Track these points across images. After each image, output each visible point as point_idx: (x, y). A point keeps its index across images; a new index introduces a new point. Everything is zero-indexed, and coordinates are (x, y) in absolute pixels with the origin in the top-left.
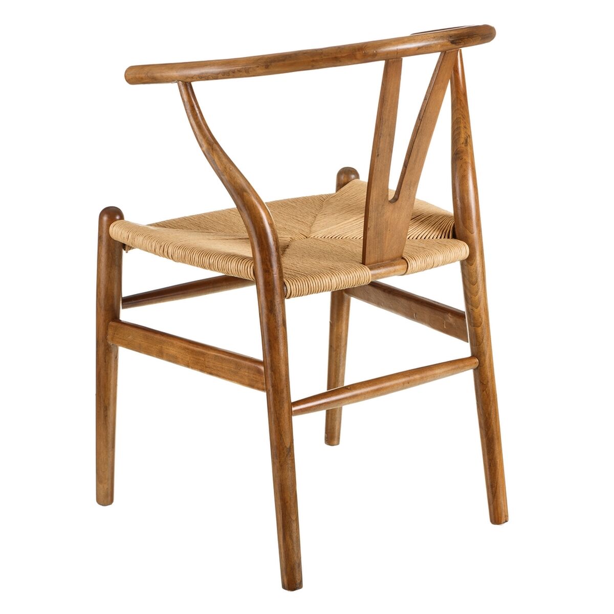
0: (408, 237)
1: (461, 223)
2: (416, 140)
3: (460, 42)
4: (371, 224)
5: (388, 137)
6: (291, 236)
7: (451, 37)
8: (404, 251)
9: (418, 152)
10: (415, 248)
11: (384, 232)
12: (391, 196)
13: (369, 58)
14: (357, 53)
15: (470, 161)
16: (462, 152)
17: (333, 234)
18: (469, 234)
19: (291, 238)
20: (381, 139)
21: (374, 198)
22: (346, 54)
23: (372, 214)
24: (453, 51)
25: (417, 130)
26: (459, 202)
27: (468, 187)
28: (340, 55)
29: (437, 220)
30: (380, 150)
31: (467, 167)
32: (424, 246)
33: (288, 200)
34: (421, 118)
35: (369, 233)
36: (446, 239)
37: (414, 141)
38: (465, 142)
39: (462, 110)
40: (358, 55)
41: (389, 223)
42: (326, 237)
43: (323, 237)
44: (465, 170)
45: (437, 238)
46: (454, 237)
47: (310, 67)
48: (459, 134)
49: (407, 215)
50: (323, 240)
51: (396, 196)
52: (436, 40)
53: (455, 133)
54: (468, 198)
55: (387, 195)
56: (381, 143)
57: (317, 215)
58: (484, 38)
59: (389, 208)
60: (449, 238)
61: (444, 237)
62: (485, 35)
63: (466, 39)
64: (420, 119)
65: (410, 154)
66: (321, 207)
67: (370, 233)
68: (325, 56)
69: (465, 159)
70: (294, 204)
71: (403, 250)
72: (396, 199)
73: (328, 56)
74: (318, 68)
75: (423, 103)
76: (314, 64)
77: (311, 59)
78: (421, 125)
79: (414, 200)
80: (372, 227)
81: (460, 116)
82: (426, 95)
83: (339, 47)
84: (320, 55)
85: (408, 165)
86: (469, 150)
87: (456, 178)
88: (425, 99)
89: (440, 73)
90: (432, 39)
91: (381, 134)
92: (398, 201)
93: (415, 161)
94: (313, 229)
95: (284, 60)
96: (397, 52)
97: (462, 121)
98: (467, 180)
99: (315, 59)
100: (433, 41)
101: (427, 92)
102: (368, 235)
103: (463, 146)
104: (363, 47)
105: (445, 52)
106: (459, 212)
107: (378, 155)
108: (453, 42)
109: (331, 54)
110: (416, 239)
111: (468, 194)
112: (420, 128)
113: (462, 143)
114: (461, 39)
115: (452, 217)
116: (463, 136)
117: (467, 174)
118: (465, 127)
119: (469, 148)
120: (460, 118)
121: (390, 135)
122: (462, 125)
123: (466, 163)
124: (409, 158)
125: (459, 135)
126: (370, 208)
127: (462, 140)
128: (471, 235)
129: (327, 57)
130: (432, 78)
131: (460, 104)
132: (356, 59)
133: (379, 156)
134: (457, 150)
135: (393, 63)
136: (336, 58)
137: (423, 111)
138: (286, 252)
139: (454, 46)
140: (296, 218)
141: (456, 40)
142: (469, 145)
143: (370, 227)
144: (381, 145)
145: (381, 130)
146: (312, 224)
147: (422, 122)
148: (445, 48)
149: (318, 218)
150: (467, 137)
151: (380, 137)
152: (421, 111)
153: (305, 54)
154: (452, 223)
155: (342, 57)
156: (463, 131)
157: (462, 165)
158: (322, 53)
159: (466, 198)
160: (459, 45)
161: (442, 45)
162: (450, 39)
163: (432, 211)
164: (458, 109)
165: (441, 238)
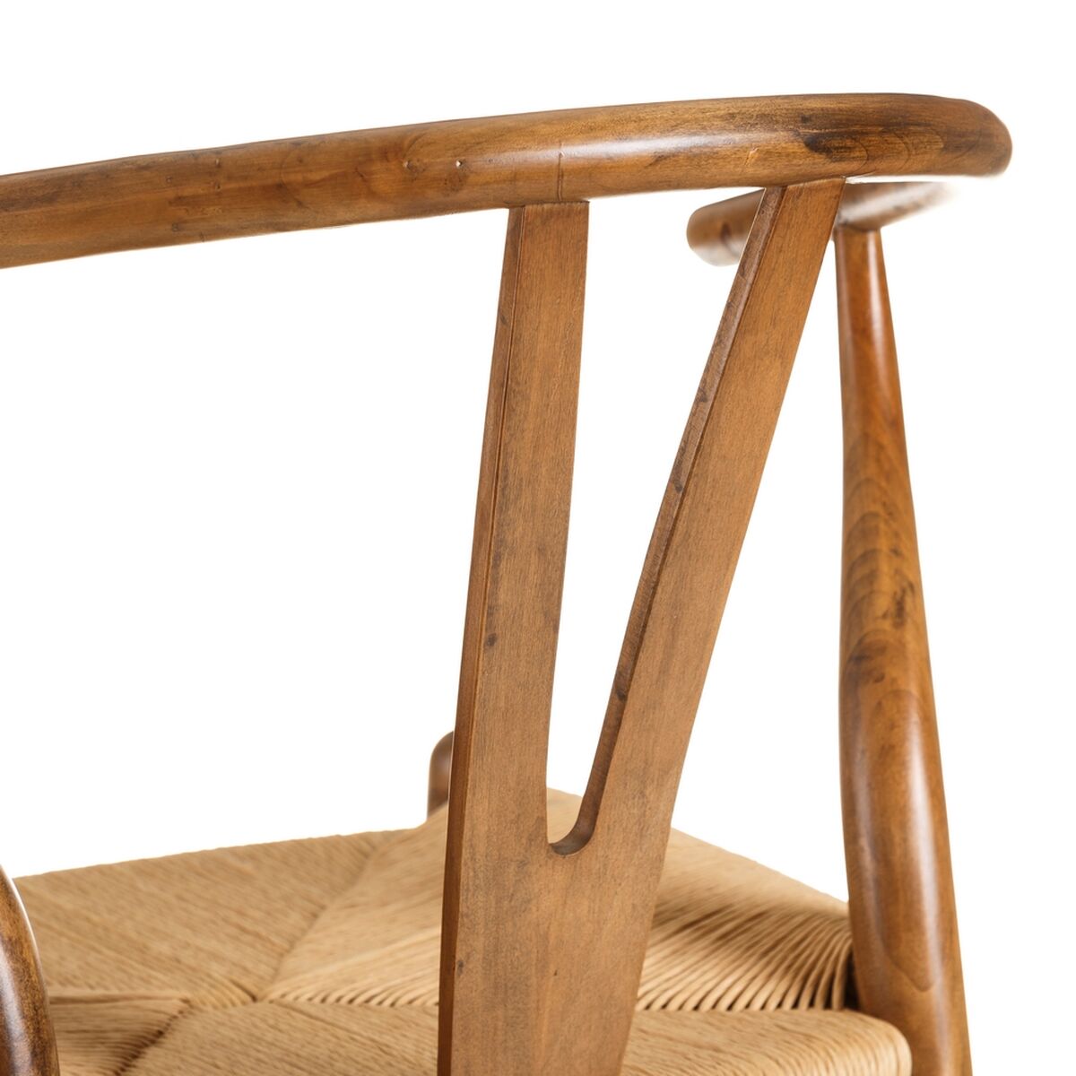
0: (643, 1003)
1: (877, 945)
2: (665, 578)
3: (850, 149)
4: (471, 945)
5: (534, 559)
6: (188, 995)
7: (805, 120)
8: (626, 1061)
9: (673, 633)
10: (681, 1048)
11: (534, 981)
12: (560, 824)
13: (433, 195)
14: (377, 166)
15: (914, 689)
16: (882, 650)
17: (360, 985)
18: (909, 990)
19: (186, 1001)
20: (503, 565)
21: (482, 829)
22: (325, 174)
23: (473, 902)
24: (819, 189)
25: (667, 535)
26: (867, 859)
27: (905, 793)
28: (299, 177)
29: (783, 930)
30: (500, 617)
31: (903, 713)
32: (719, 1039)
33: (234, 852)
34: (683, 480)
35: (464, 986)
36: (818, 1012)
37: (657, 584)
38: (893, 609)
39: (884, 484)
40: (384, 177)
41: (552, 941)
42: (332, 999)
43: (317, 1000)
44: (895, 727)
45: (780, 1005)
46: (852, 1001)
47: (165, 229)
48: (872, 577)
49: (634, 906)
50: (312, 1011)
51: (585, 824)
52: (738, 129)
53: (858, 574)
54: (905, 840)
55: (542, 821)
56: (504, 584)
57: (323, 908)
58: (958, 148)
59: (550, 879)
60: (828, 1005)
61: (811, 1004)
62: (962, 135)
63: (875, 139)
64: (681, 484)
65: (642, 638)
66: (354, 876)
67: (469, 985)
68: (230, 178)
69: (894, 681)
70: (248, 867)
71: (620, 1057)
72: (581, 837)
73: (245, 178)
74: (203, 237)
75: (693, 414)
76: (181, 213)
77: (171, 193)
78: (685, 512)
79: (664, 844)
80: (478, 956)
81: (877, 508)
82: (704, 381)
83: (297, 144)
84: (210, 174)
85: (634, 686)
86: (912, 646)
87: (859, 756)
88: (701, 398)
89: (761, 284)
90: (718, 123)
91: (501, 542)
92: (588, 847)
93: (664, 671)
94: (290, 963)
95: (50, 199)
96: (560, 172)
97: (882, 526)
98: (903, 765)
99: (188, 191)
100: (722, 130)
101: (707, 369)
102: (459, 992)
103: (887, 625)
104: (406, 143)
105: (784, 187)
106: (870, 897)
107: (492, 641)
108: (814, 145)
109: (261, 169)
110: (696, 1008)
111: (905, 824)
112: (681, 527)
113: (885, 616)
114: (852, 135)
115: (842, 919)
116: (886, 585)
117: (904, 739)
118: (896, 552)
119: (909, 635)
120: (875, 515)
121: (541, 551)
122: (883, 544)
123: (898, 694)
124: (636, 657)
125: (871, 583)
126: (466, 874)
127: (883, 603)
128: (920, 995)
129: (242, 184)
130: (729, 306)
131: (878, 461)
132: (372, 195)
133: (499, 642)
134: (860, 642)
135: (544, 223)
136: (280, 186)
137: (692, 450)
138: (139, 1063)
139: (820, 163)
140: (235, 918)
141: (832, 135)
142: (909, 621)
143: (468, 956)
144: (503, 597)
145: (500, 525)
146: (292, 943)
147: (688, 501)
148: (780, 169)
149: (325, 918)
150: (904, 591)
151: (498, 557)
152: (682, 451)
153: (147, 174)
154: (842, 945)
155: (309, 184)
156: (885, 567)
157: (879, 704)
158: (219, 166)
159: (897, 839)
160: (841, 160)
161: (767, 155)
162: (802, 131)
163: (767, 893)
164: (868, 480)
165: (796, 1005)
